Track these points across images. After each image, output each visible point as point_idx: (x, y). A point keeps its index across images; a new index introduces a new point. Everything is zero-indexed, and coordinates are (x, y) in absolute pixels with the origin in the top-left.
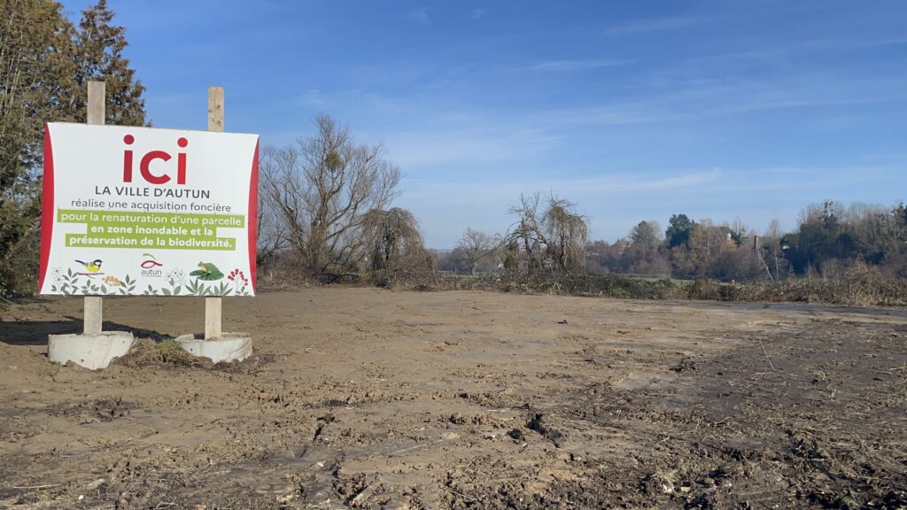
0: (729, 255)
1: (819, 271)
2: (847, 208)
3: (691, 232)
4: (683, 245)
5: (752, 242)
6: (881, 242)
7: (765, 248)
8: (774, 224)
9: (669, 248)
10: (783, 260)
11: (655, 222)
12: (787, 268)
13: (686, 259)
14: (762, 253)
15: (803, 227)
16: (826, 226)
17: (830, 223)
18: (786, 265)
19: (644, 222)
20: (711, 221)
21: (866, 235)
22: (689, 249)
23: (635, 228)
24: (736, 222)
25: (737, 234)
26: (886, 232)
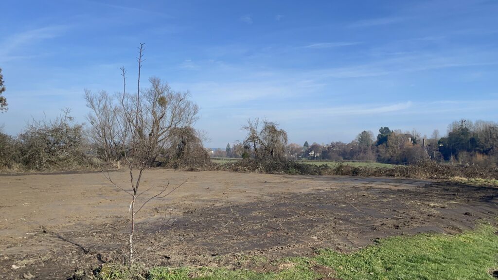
0: (409, 150)
1: (457, 158)
2: (474, 123)
3: (388, 137)
4: (384, 144)
5: (422, 143)
6: (492, 143)
7: (429, 145)
8: (436, 132)
9: (377, 146)
10: (438, 152)
11: (370, 131)
12: (440, 156)
13: (386, 152)
14: (427, 148)
15: (450, 134)
16: (463, 134)
17: (464, 131)
18: (439, 155)
19: (365, 131)
20: (400, 131)
21: (484, 139)
22: (387, 146)
23: (360, 135)
24: (413, 131)
25: (415, 138)
26: (495, 137)
